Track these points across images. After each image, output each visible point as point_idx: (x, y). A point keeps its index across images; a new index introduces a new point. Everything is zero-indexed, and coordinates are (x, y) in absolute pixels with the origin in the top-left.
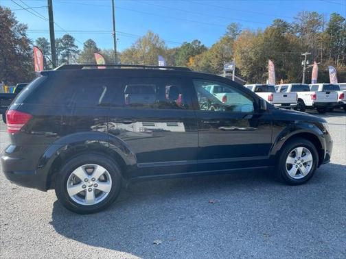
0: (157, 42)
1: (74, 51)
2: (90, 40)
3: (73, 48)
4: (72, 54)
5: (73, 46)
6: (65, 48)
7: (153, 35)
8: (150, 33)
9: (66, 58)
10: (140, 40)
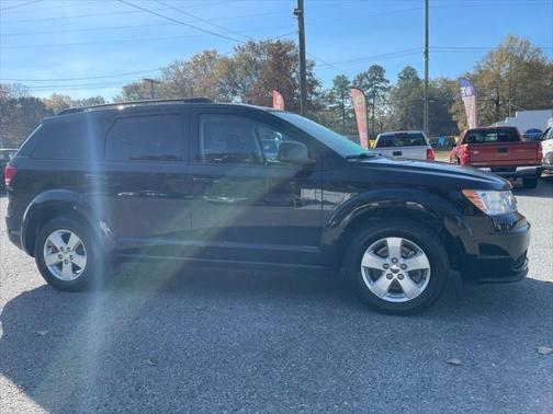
0: (525, 52)
1: (383, 88)
2: (408, 68)
3: (382, 84)
4: (381, 93)
5: (382, 80)
6: (371, 86)
7: (516, 40)
8: (512, 38)
9: (371, 101)
10: (491, 55)
